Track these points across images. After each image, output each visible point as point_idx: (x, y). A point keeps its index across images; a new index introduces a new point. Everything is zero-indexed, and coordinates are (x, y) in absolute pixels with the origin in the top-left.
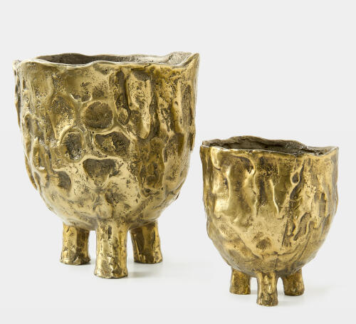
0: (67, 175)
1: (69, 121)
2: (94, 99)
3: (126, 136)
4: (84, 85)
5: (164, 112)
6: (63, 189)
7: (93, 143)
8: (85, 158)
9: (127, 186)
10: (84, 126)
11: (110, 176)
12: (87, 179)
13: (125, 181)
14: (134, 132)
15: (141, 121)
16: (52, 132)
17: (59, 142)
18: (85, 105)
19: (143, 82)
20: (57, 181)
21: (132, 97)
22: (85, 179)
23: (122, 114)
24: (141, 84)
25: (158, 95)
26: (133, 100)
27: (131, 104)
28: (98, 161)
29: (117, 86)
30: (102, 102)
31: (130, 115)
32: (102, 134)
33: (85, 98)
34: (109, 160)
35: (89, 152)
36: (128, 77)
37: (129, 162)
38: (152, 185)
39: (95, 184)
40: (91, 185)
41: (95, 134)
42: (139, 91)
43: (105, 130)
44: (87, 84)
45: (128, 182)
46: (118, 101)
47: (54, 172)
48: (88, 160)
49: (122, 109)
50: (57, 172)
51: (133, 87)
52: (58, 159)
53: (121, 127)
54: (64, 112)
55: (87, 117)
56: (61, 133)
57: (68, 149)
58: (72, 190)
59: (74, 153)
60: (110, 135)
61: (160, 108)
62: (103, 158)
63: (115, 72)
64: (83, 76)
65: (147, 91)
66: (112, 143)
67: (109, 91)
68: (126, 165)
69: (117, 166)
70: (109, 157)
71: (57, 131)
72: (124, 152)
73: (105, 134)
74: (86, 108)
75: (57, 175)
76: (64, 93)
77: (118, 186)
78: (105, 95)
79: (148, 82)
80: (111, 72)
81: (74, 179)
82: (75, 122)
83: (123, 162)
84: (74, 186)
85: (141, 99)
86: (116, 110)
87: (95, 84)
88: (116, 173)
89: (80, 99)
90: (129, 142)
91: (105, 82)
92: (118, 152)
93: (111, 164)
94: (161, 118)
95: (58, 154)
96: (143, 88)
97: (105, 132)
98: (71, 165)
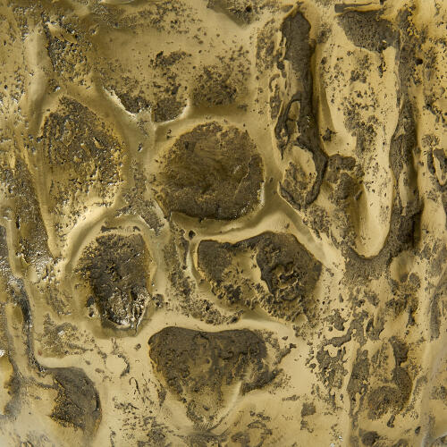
0: (88, 382)
1: (102, 192)
2: (198, 110)
3: (310, 247)
4: (162, 62)
5: (437, 163)
6: (71, 429)
7: (188, 272)
8: (158, 322)
9: (304, 424)
10: (158, 210)
11: (246, 389)
12: (162, 396)
13: (297, 406)
14: (337, 233)
15: (360, 197)
16: (36, 228)
17: (61, 264)
18: (162, 134)
19: (373, 55)
20: (47, 400)
21: (333, 109)
22: (154, 395)
23: (296, 170)
24: (365, 62)
25: (421, 103)
26: (337, 119)
27: (330, 134)
28: (203, 335)
29: (281, 66)
30: (225, 122)
31: (322, 171)
32: (221, 239)
33: (165, 111)
34: (245, 331)
35: (175, 303)
36: (323, 36)
37: (317, 341)
38: (387, 417)
39: (190, 414)
40: (176, 417)
41: (198, 238)
42: (359, 86)
43: (234, 225)
44: (175, 57)
45: (308, 410)
46: (284, 124)
47: (39, 368)
48: (167, 332)
49: (296, 149)
50: (49, 371)
51: (340, 73)
52: (58, 323)
53: (291, 215)
54: (85, 158)
55: (170, 178)
56: (71, 233)
57: (96, 290)
58: (103, 433)
59: (118, 304)
60: (252, 243)
61: (425, 149)
62: (224, 327)
63: (280, 17)
64: (160, 29)
65: (385, 86)
66: (257, 273)
67: (253, 85)
68: (303, 351)
69: (272, 353)
70: (244, 323)
71: (57, 226)
72: (298, 305)
73: (233, 238)
74: (169, 144)
75: (48, 380)
76: (88, 90)
77: (270, 425)
78: (238, 100)
79: (391, 53)
80: (266, 15)
81: (112, 394)
82: (125, 194)
83: (292, 339)
84: (112, 419)
85: (365, 116)
86: (277, 153)
87: (203, 59)
88: (266, 380)
89: (148, 113)
90: (318, 267)
91: (242, 52)
92: (279, 305)
93: (250, 348)
94: (426, 183)
95: (58, 307)
96: (373, 75)
97: (234, 233)
98: (106, 345)
